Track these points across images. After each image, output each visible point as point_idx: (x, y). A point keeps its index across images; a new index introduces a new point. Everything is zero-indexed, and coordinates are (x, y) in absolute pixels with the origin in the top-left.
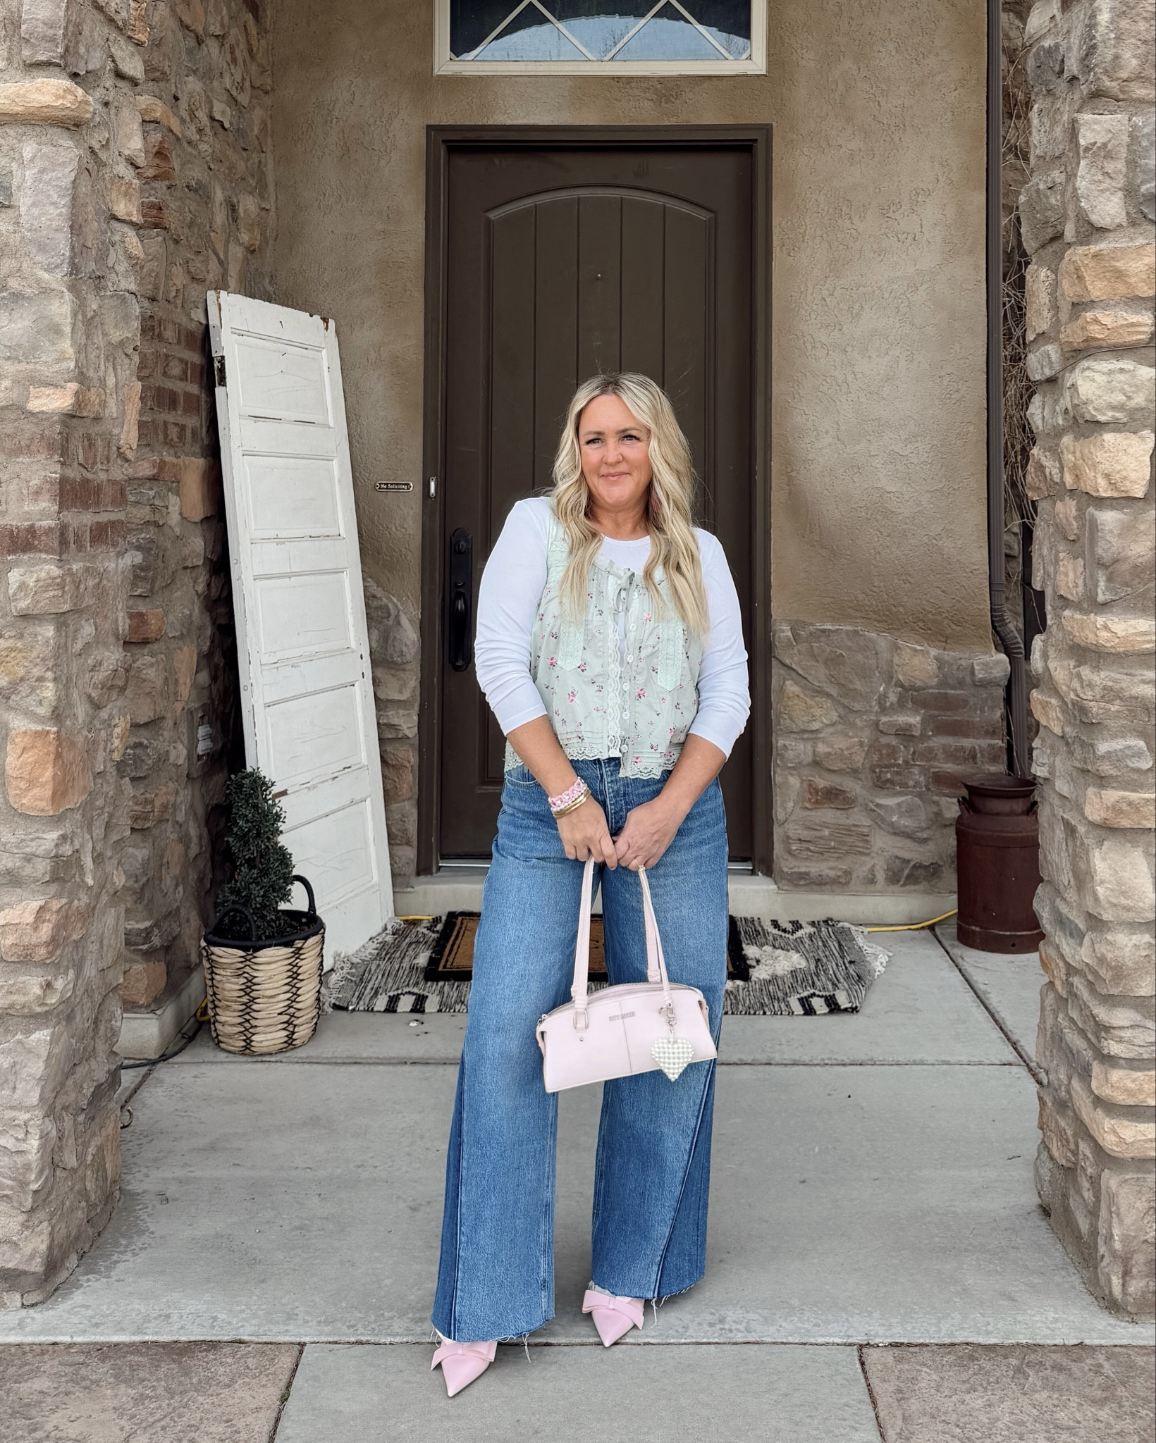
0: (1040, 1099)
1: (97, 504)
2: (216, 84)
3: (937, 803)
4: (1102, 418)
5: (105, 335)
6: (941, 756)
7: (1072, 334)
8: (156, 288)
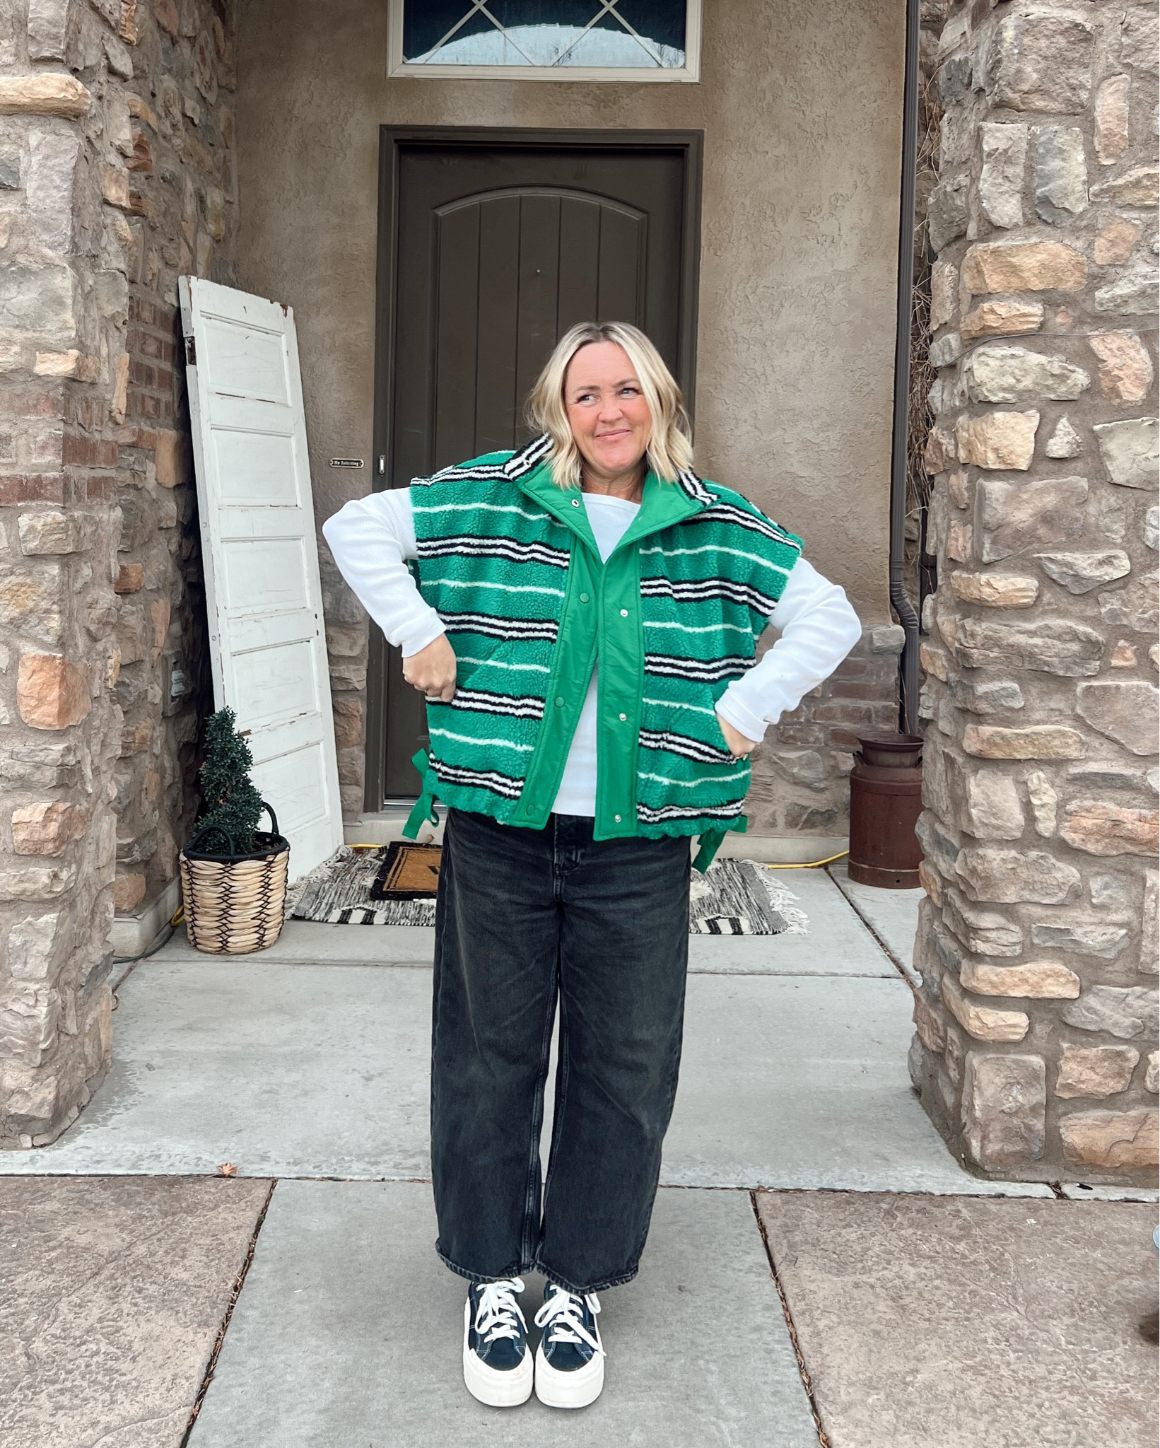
0: (915, 996)
1: (93, 460)
2: (187, 82)
3: (834, 757)
4: (994, 399)
5: (99, 308)
6: (839, 716)
7: (971, 323)
8: (135, 271)
